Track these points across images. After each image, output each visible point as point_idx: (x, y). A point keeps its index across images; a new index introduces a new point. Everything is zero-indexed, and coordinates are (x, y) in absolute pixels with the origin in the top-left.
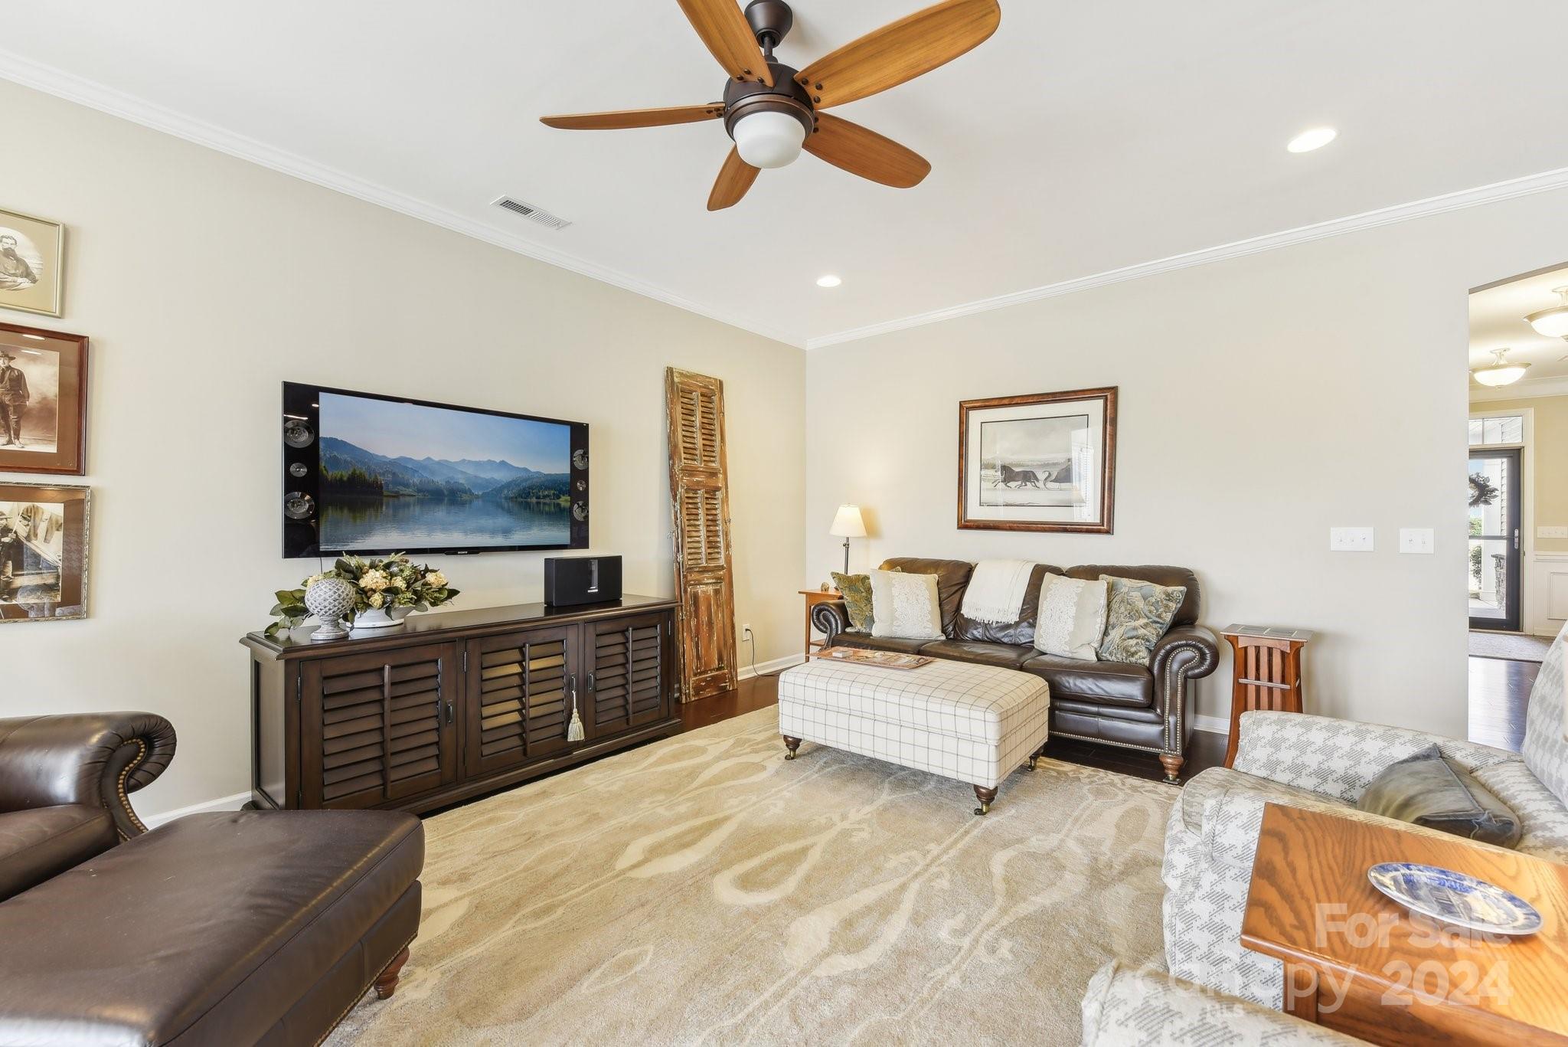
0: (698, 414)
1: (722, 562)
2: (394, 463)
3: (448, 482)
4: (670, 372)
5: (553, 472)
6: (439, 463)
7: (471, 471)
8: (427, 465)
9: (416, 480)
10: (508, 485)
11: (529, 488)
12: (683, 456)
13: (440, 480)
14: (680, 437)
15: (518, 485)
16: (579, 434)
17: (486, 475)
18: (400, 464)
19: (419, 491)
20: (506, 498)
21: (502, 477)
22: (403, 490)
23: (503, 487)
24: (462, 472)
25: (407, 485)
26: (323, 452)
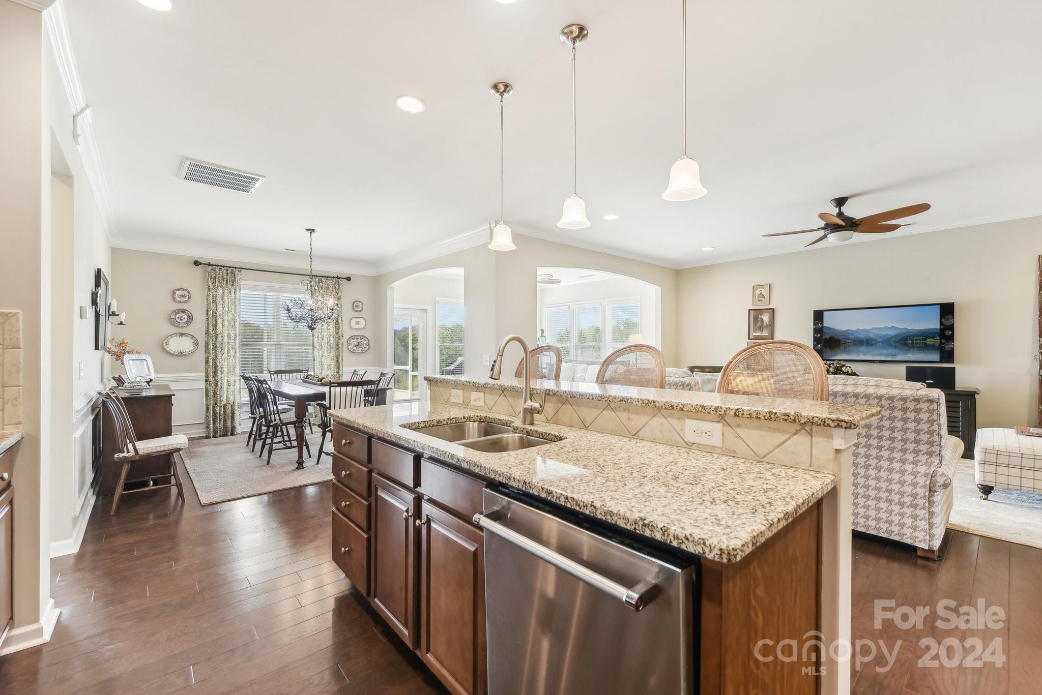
2: (844, 332)
3: (866, 337)
5: (922, 328)
6: (862, 330)
7: (876, 332)
8: (857, 331)
9: (853, 337)
10: (895, 336)
11: (908, 336)
13: (862, 336)
15: (901, 335)
16: (947, 310)
17: (884, 333)
18: (847, 332)
19: (854, 341)
20: (894, 342)
21: (892, 333)
22: (847, 341)
23: (892, 337)
24: (873, 333)
25: (849, 339)
26: (824, 330)
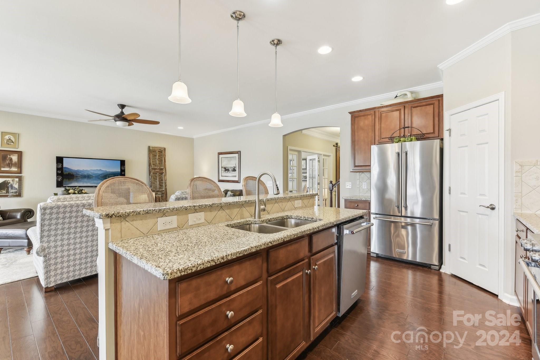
0: (157, 156)
1: (164, 189)
2: (76, 171)
3: (87, 174)
4: (149, 147)
5: (113, 171)
6: (85, 170)
7: (92, 172)
8: (83, 171)
9: (81, 174)
10: (101, 174)
11: (107, 175)
12: (152, 165)
13: (86, 174)
14: (152, 161)
16: (123, 163)
17: (96, 172)
18: (78, 171)
19: (81, 176)
20: (101, 177)
22: (78, 176)
23: (100, 175)
24: (91, 172)
25: (79, 175)
26: (64, 170)
